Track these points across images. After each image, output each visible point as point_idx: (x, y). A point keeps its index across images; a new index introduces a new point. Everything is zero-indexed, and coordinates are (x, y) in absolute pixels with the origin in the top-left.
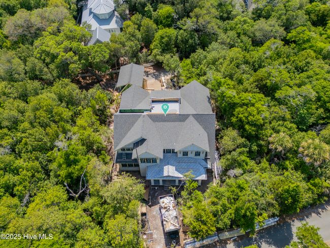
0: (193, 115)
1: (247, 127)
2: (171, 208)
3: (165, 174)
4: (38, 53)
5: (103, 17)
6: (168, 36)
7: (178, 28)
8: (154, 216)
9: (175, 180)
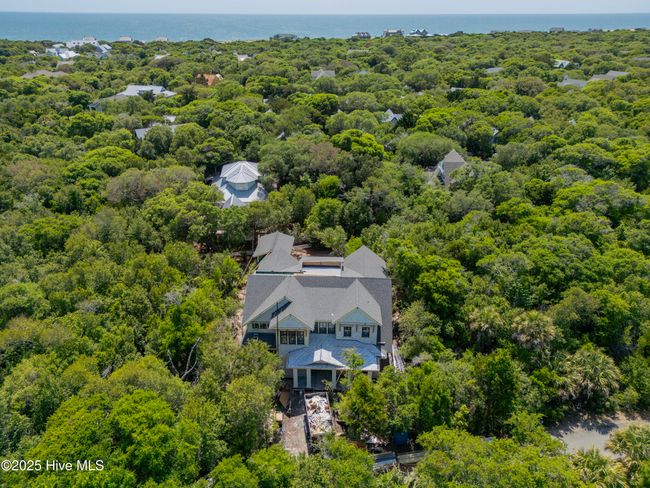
0: (360, 279)
1: (436, 295)
2: (323, 409)
3: (316, 358)
4: (149, 213)
5: (240, 188)
6: (331, 208)
7: (345, 200)
8: (295, 429)
9: (330, 372)
